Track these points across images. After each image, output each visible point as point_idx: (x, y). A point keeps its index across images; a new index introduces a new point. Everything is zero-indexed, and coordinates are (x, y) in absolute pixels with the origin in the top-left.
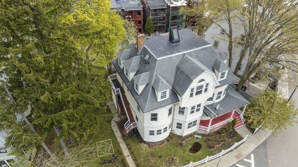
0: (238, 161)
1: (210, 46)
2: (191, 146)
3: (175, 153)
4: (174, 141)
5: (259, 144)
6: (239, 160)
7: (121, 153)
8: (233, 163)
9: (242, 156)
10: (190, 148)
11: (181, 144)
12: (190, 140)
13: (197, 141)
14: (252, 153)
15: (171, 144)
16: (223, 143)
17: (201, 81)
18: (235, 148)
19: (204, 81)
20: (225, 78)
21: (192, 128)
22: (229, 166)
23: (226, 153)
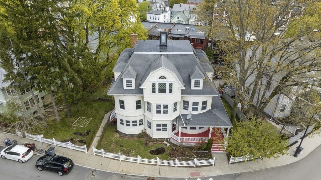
0: (190, 177)
1: (192, 54)
2: (155, 149)
3: (137, 148)
4: (143, 140)
5: (228, 173)
6: (192, 177)
7: (95, 133)
8: (183, 177)
9: (200, 175)
10: (152, 150)
11: (147, 144)
12: (158, 144)
13: (165, 147)
14: (212, 177)
15: (139, 141)
16: (187, 157)
17: (163, 78)
18: (197, 166)
19: (166, 79)
20: (201, 88)
21: (162, 132)
22: (177, 177)
23: (183, 167)
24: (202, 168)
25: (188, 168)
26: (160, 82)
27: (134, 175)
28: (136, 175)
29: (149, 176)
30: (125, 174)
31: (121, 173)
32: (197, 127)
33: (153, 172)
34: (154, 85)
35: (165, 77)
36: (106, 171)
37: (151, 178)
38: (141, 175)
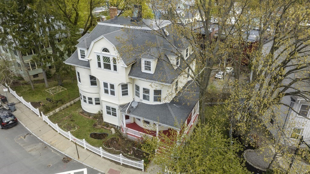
3: (83, 126)
8: (98, 170)
11: (95, 125)
12: (106, 129)
13: (110, 134)
17: (105, 50)
18: (123, 165)
19: (109, 52)
20: (152, 72)
21: (111, 116)
22: (92, 167)
23: (109, 160)
24: (128, 169)
25: (113, 163)
26: (105, 56)
27: (56, 149)
28: (58, 150)
29: (67, 156)
30: (50, 145)
31: (47, 144)
32: (151, 122)
33: (75, 153)
34: (98, 57)
35: (108, 50)
36: (38, 138)
37: (68, 158)
38: (61, 152)
